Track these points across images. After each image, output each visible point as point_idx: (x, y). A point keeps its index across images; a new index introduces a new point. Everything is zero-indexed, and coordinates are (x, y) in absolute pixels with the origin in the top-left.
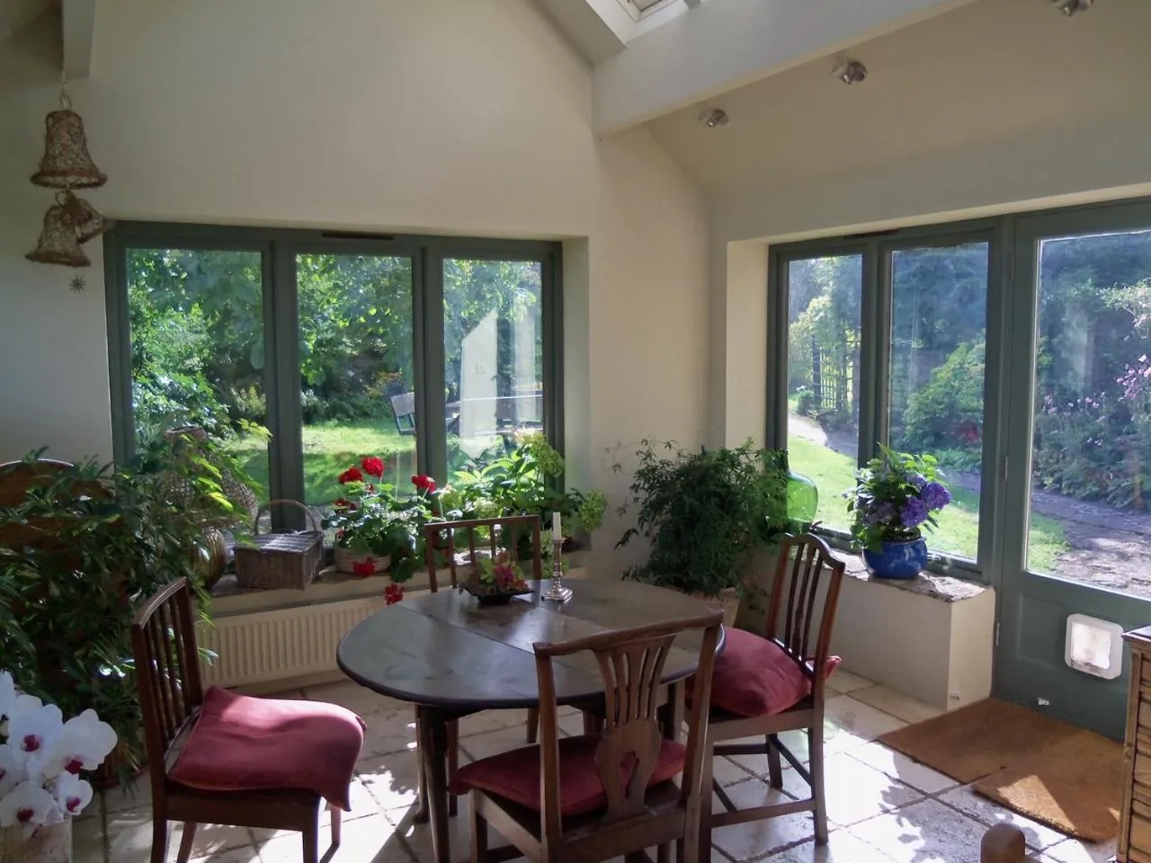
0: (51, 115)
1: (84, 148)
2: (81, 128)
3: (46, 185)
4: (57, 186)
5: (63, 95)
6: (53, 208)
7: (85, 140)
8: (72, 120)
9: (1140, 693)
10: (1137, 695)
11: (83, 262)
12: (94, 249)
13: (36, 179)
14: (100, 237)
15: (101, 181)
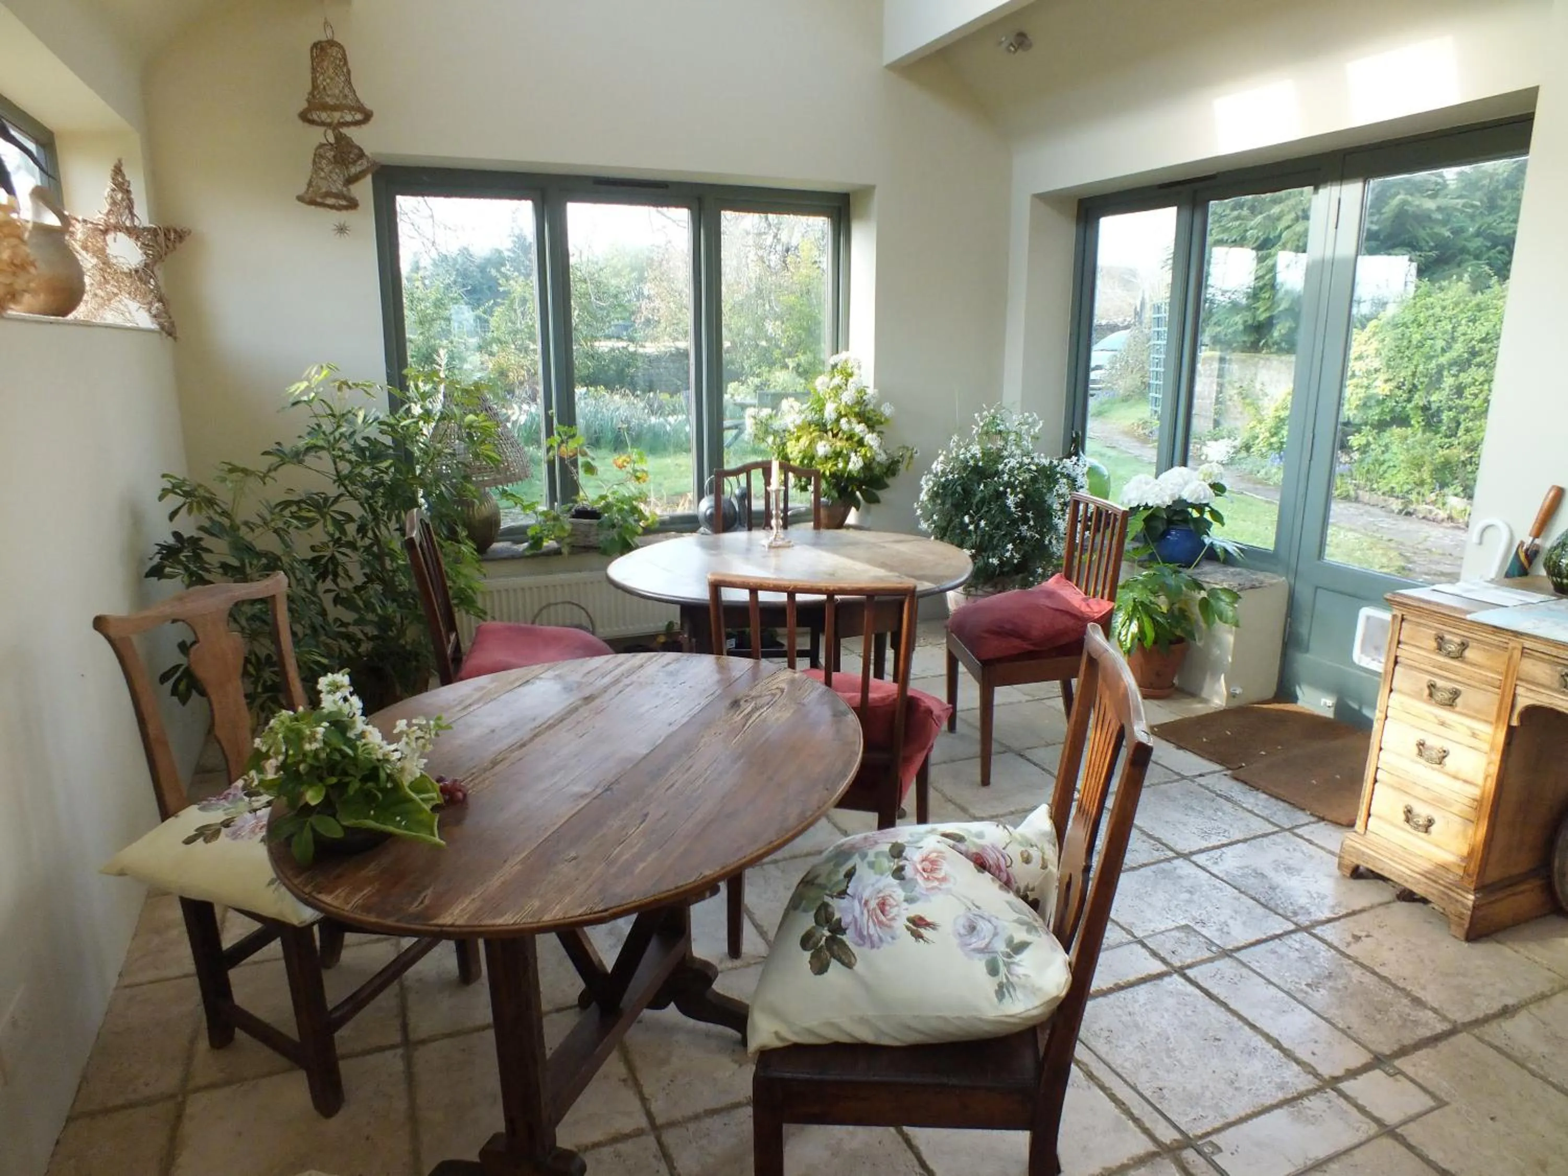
0: (315, 45)
1: (348, 82)
2: (344, 59)
3: (312, 122)
4: (323, 124)
5: (326, 24)
6: (321, 146)
7: (349, 72)
8: (334, 51)
9: (1396, 657)
10: (1392, 659)
11: (353, 205)
12: (364, 190)
13: (304, 117)
14: (369, 178)
15: (367, 116)
